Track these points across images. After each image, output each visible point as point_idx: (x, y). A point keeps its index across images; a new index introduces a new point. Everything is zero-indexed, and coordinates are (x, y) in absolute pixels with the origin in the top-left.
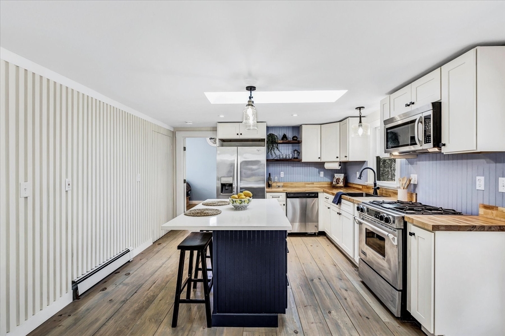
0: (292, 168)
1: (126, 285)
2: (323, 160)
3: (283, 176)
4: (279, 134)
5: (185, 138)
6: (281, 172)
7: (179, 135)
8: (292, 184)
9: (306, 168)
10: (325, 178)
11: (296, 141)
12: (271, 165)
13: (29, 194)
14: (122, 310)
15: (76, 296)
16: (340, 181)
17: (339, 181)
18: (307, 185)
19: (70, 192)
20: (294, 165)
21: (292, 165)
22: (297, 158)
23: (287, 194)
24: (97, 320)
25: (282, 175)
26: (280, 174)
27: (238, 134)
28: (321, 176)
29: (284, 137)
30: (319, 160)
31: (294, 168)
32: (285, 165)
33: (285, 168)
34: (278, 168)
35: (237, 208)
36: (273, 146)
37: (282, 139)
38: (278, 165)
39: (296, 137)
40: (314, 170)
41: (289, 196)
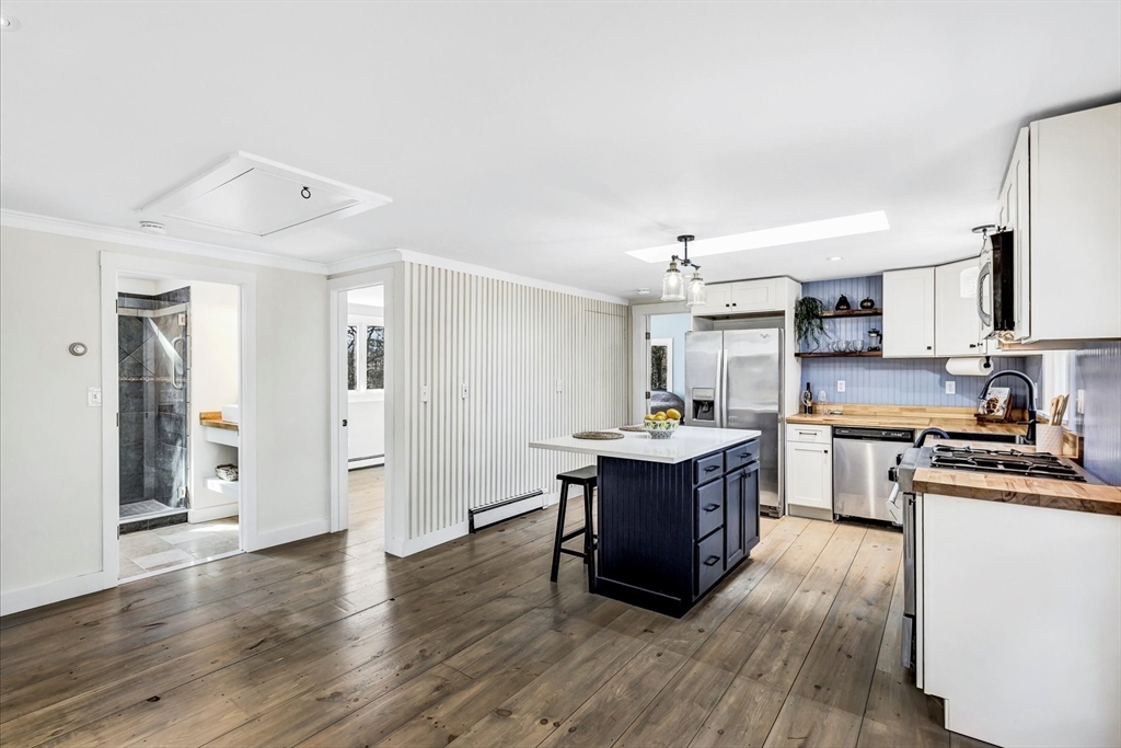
0: (867, 372)
1: (527, 532)
2: (939, 354)
3: (844, 390)
4: (828, 297)
5: (648, 316)
6: (839, 382)
7: (638, 312)
8: (866, 408)
9: (904, 372)
10: (959, 397)
11: (872, 310)
12: (815, 365)
13: (427, 398)
14: (510, 554)
15: (472, 529)
16: (998, 405)
17: (994, 406)
18: (905, 414)
19: (467, 400)
20: (872, 365)
21: (867, 365)
22: (875, 349)
23: (834, 428)
24: (484, 554)
25: (841, 386)
26: (835, 385)
27: (728, 305)
28: (948, 392)
29: (843, 301)
30: (930, 354)
31: (873, 372)
32: (849, 364)
33: (849, 372)
34: (832, 372)
35: (655, 436)
36: (810, 323)
37: (837, 308)
38: (832, 364)
39: (872, 301)
40: (930, 377)
41: (838, 433)
